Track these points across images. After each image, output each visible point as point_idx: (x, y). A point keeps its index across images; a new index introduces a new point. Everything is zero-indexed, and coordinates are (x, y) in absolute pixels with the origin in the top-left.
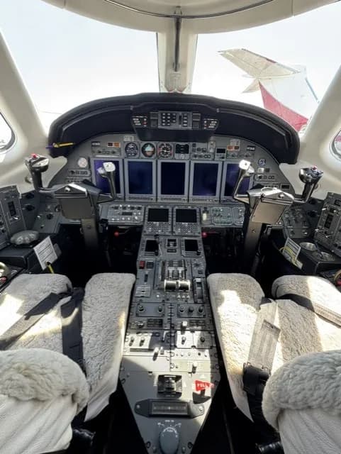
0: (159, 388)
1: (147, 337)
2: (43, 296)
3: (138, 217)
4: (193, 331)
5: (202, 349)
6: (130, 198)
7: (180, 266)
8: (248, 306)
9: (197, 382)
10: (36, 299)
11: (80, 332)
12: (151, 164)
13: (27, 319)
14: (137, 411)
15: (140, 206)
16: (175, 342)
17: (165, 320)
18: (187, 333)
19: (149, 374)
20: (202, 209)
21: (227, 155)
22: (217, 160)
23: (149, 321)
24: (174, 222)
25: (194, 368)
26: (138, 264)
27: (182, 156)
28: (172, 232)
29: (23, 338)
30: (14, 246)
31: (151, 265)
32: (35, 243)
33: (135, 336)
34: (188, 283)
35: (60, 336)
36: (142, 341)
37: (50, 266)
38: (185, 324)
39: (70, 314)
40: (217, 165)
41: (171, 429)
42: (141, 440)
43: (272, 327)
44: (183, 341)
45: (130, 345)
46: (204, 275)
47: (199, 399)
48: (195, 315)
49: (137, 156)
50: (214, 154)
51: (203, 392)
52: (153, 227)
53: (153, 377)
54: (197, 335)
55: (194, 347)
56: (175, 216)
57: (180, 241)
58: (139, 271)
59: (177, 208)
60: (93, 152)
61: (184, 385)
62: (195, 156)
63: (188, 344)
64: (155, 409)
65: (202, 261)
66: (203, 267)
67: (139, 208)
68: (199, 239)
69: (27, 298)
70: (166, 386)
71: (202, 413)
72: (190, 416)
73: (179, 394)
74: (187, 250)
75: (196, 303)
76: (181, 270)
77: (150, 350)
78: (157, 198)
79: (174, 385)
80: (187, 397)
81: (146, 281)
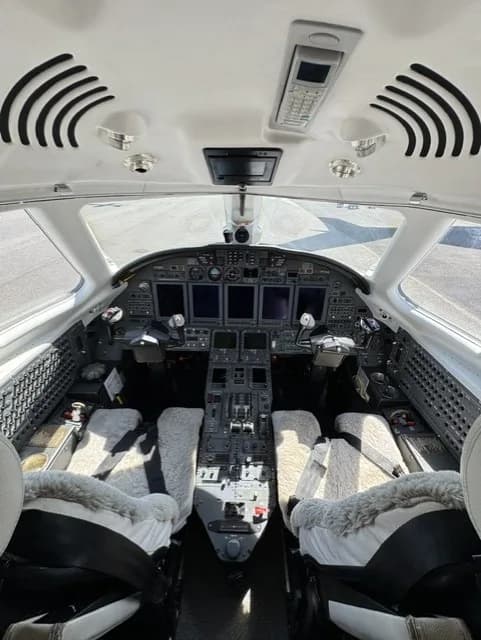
0: (226, 512)
1: (216, 471)
2: (122, 434)
3: (203, 343)
4: (255, 466)
5: (262, 481)
6: (195, 322)
7: (247, 404)
8: (304, 446)
9: (257, 508)
10: (116, 436)
11: (160, 467)
12: (217, 288)
13: (113, 455)
14: (209, 528)
15: (206, 329)
16: (239, 474)
17: (232, 456)
18: (251, 467)
19: (218, 502)
20: (272, 333)
21: (300, 279)
22: (289, 283)
23: (217, 456)
24: (243, 350)
25: (255, 497)
26: (206, 397)
27: (251, 280)
28: (240, 360)
29: (113, 472)
30: (85, 381)
31: (218, 399)
32: (104, 377)
33: (205, 469)
34: (252, 426)
35: (143, 470)
36: (212, 475)
37: (118, 398)
38: (249, 459)
39: (149, 451)
40: (288, 289)
41: (235, 540)
42: (212, 547)
43: (321, 466)
44: (247, 475)
45: (203, 477)
46: (269, 410)
47: (257, 520)
48: (258, 451)
49: (204, 279)
50: (285, 277)
51: (261, 515)
52: (221, 354)
53: (221, 503)
54: (260, 469)
55: (256, 479)
56: (243, 342)
57: (248, 370)
58: (208, 405)
59: (245, 331)
60: (155, 276)
61: (246, 510)
62: (265, 280)
63: (251, 477)
64: (222, 528)
65: (267, 395)
66: (269, 402)
67: (206, 332)
68: (268, 367)
69: (108, 435)
70: (232, 511)
71: (259, 530)
72: (251, 532)
73: (242, 517)
74: (254, 381)
75: (260, 439)
76: (246, 408)
77: (219, 481)
78: (225, 322)
79: (238, 509)
80: (248, 518)
81: (213, 416)
